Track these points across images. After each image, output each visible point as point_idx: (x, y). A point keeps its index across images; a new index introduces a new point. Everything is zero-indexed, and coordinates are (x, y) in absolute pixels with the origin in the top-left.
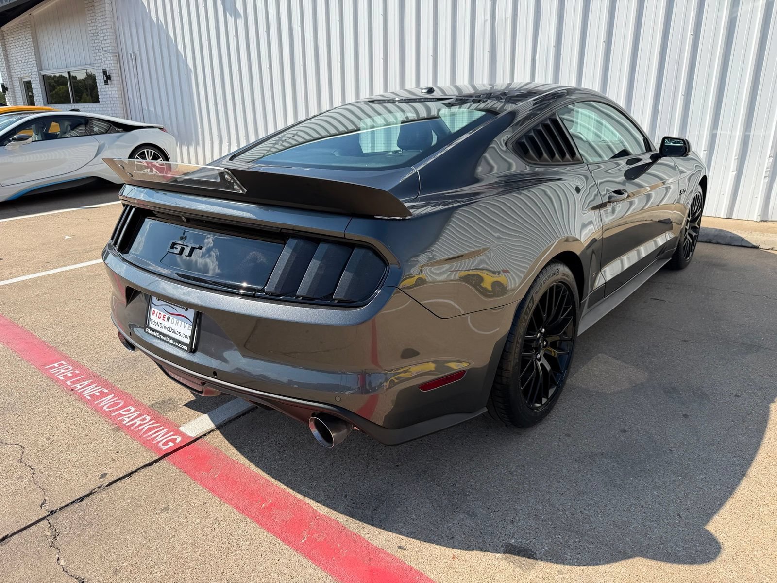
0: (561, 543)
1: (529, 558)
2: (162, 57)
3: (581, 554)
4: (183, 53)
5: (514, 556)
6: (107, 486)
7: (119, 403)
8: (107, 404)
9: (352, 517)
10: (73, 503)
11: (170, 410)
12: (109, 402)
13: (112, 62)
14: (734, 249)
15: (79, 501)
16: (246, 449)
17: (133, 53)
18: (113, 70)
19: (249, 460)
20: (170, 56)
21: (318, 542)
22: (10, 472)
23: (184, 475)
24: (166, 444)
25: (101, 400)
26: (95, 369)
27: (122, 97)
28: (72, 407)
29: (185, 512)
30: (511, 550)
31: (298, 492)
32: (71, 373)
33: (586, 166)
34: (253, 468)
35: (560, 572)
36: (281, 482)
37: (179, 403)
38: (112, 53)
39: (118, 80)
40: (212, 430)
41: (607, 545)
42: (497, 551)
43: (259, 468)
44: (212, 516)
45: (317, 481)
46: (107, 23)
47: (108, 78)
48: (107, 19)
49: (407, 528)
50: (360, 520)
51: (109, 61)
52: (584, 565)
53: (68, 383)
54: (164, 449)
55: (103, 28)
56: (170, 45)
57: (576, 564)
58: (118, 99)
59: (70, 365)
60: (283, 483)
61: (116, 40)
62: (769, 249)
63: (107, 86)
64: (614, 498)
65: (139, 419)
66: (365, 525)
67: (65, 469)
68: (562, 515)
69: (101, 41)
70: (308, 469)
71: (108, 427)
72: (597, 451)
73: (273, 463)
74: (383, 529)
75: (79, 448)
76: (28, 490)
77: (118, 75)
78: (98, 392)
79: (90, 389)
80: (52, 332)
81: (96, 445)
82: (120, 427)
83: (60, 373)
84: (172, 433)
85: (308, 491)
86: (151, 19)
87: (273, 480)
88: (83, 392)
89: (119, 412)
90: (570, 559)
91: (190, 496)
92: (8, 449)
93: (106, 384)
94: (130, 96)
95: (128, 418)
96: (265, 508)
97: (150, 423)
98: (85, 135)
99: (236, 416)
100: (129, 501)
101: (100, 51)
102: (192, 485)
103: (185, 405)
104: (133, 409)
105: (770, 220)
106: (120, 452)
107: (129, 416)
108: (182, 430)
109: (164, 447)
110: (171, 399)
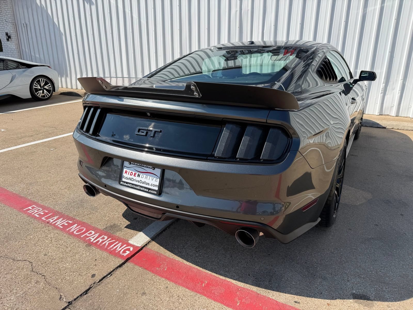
0: (380, 290)
1: (368, 300)
2: (44, 26)
3: (393, 295)
4: (57, 24)
5: (359, 300)
6: (98, 282)
7: (83, 229)
8: (76, 230)
9: (259, 287)
10: (81, 295)
11: (117, 231)
12: (76, 229)
13: (11, 28)
14: (375, 129)
15: (85, 293)
16: (176, 251)
17: (25, 23)
18: (12, 33)
19: (181, 258)
20: (49, 26)
21: (248, 304)
22: (28, 279)
23: (145, 271)
24: (124, 252)
25: (70, 228)
26: (57, 208)
27: (18, 49)
28: (52, 234)
29: (157, 294)
30: (356, 297)
31: (220, 275)
32: (42, 212)
33: (341, 85)
34: (185, 262)
35: (388, 307)
36: (207, 270)
37: (121, 226)
38: (11, 23)
39: (15, 39)
40: (150, 241)
41: (403, 288)
42: (349, 298)
43: (189, 262)
44: (175, 295)
45: (227, 267)
46: (8, 5)
47: (9, 37)
48: (8, 3)
49: (294, 290)
50: (265, 288)
51: (9, 27)
52: (398, 301)
53: (43, 218)
54: (125, 255)
55: (5, 8)
56: (49, 19)
57: (394, 301)
58: (15, 50)
59: (39, 207)
60: (208, 270)
61: (14, 15)
62: (391, 129)
63: (8, 42)
64: (392, 262)
65: (100, 238)
66: (269, 291)
67: (65, 273)
68: (372, 274)
69: (4, 15)
70: (218, 260)
71: (82, 245)
72: (370, 237)
73: (196, 259)
74: (281, 292)
75: (69, 259)
76: (46, 289)
77: (15, 36)
78: (66, 223)
79: (59, 221)
80: (18, 188)
81: (79, 256)
82: (90, 244)
83: (35, 212)
84: (125, 245)
85: (226, 273)
86: (36, 4)
87: (201, 269)
88: (56, 223)
89: (85, 235)
90: (389, 298)
91: (155, 283)
92: (20, 264)
93: (68, 218)
94: (23, 48)
95: (93, 238)
96: (205, 286)
97: (108, 240)
98: (3, 70)
99: (160, 232)
100: (118, 290)
101: (3, 21)
102: (154, 276)
103: (126, 227)
104: (93, 232)
105: (384, 114)
106: (97, 260)
107: (93, 237)
108: (131, 243)
109: (124, 254)
110: (115, 224)
